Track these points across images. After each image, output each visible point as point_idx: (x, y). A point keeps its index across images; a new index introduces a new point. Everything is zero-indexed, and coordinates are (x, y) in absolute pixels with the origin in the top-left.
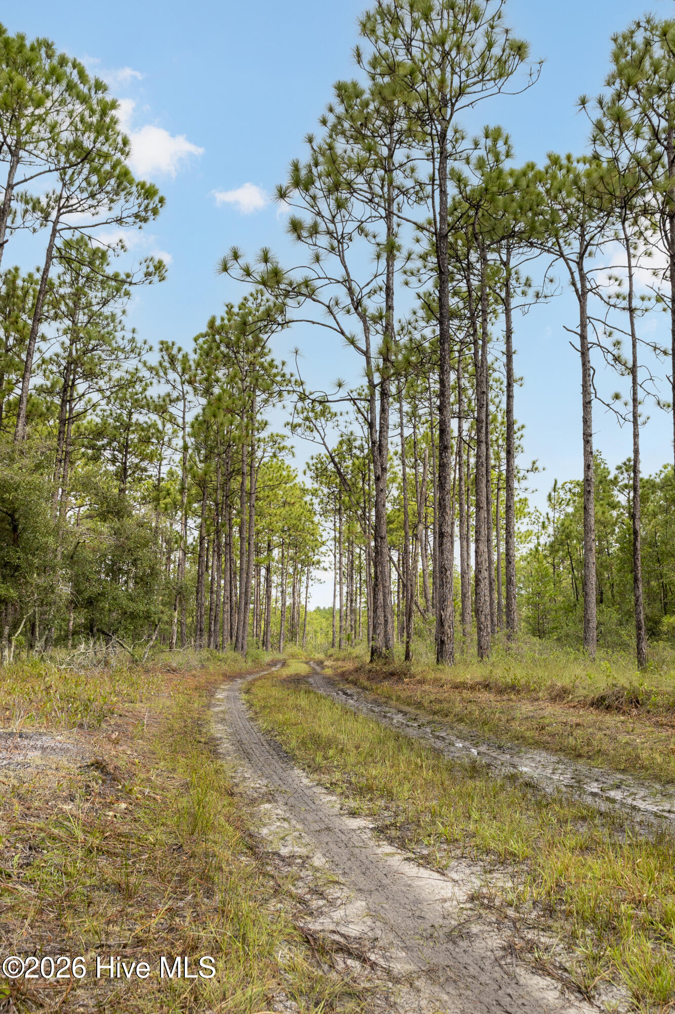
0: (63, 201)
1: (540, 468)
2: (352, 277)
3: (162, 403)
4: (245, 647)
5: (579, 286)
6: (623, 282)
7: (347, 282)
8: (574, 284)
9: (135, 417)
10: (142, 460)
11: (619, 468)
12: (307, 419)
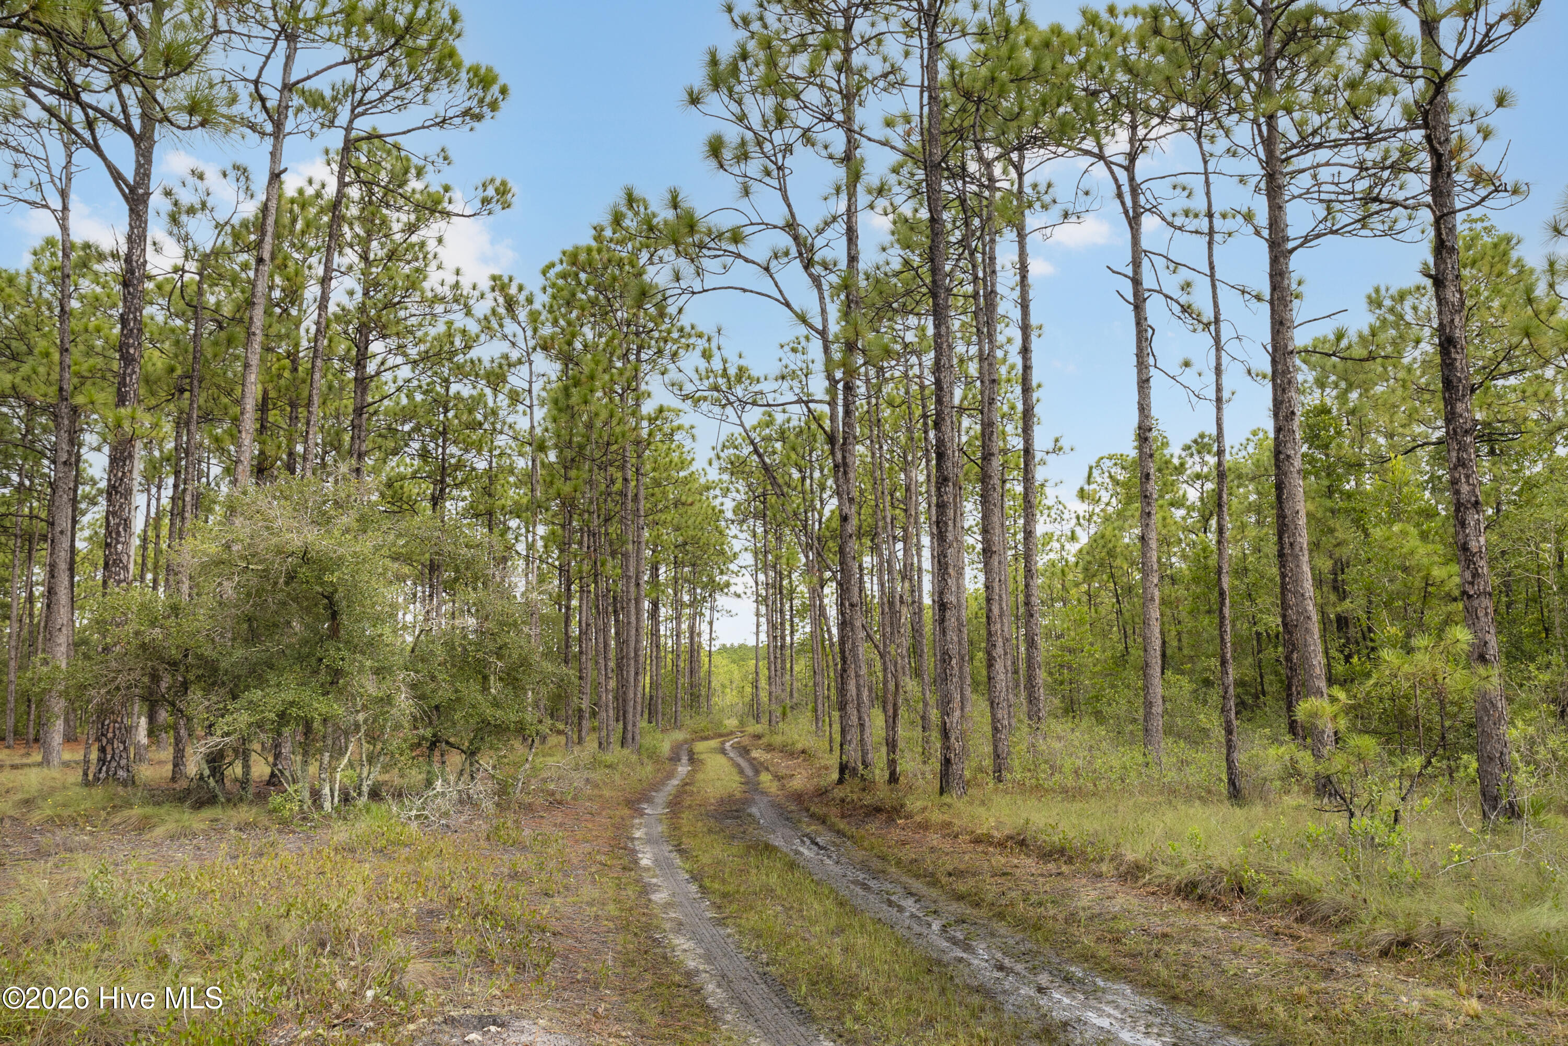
0: (358, 95)
1: (1067, 448)
2: (799, 219)
3: (497, 370)
4: (637, 737)
5: (1129, 203)
6: (1195, 192)
7: (791, 226)
8: (1120, 195)
9: (454, 388)
10: (467, 451)
11: (1187, 448)
12: (716, 388)
